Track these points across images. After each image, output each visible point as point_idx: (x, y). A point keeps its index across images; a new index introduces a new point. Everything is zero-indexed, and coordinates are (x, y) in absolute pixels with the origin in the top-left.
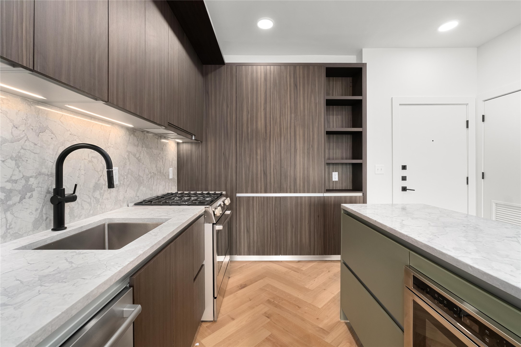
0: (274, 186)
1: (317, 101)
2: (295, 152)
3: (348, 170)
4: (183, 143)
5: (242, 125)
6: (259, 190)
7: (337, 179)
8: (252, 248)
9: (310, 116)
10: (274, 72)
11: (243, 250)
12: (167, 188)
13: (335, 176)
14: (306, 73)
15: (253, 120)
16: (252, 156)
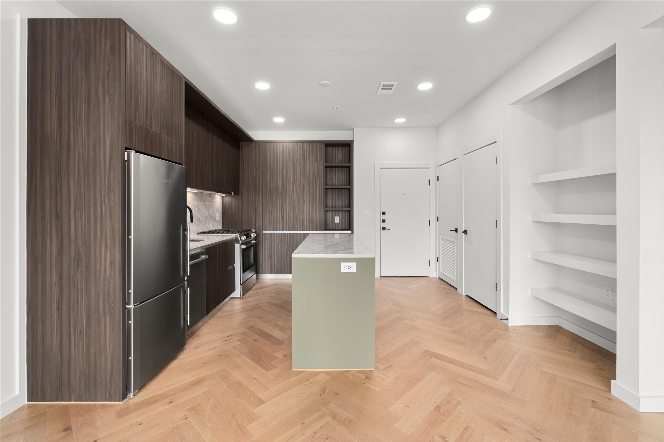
0: (289, 226)
1: (319, 167)
2: (303, 202)
3: (347, 215)
4: (226, 196)
5: (267, 184)
6: (279, 229)
7: (338, 222)
8: (273, 269)
9: (314, 178)
10: (289, 146)
11: (267, 270)
12: (215, 226)
13: (337, 220)
14: (311, 147)
15: (274, 180)
16: (273, 205)
